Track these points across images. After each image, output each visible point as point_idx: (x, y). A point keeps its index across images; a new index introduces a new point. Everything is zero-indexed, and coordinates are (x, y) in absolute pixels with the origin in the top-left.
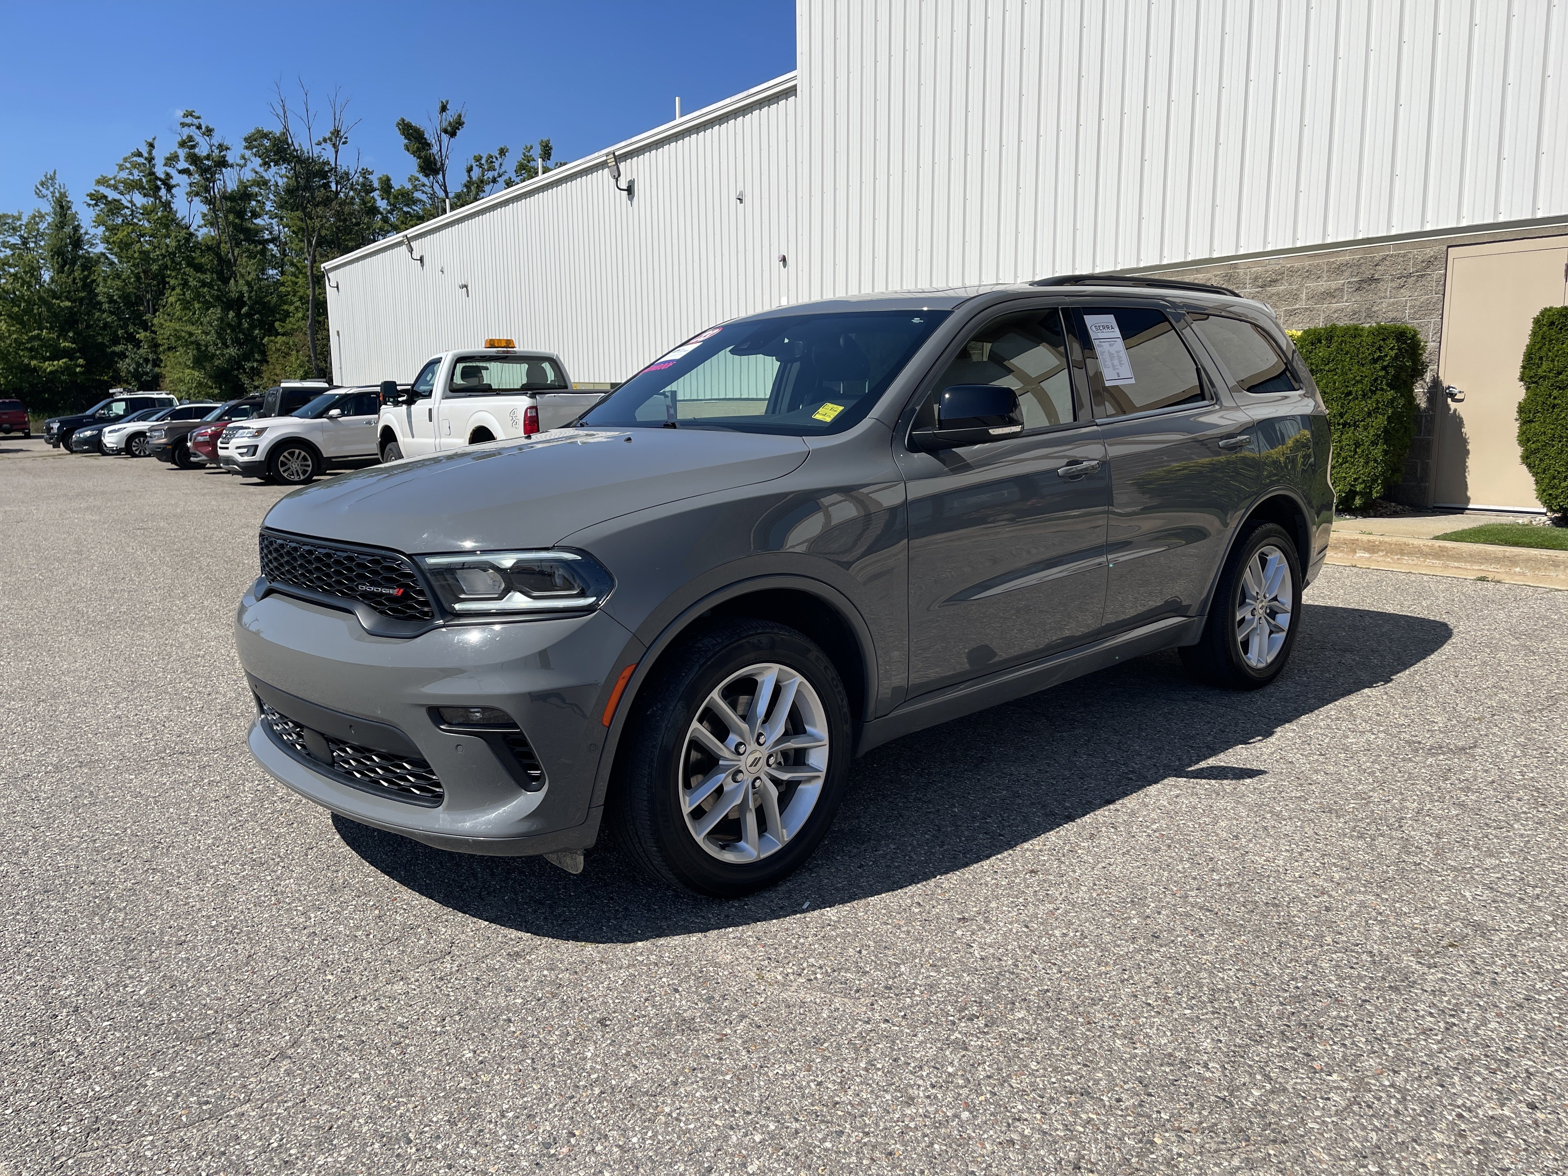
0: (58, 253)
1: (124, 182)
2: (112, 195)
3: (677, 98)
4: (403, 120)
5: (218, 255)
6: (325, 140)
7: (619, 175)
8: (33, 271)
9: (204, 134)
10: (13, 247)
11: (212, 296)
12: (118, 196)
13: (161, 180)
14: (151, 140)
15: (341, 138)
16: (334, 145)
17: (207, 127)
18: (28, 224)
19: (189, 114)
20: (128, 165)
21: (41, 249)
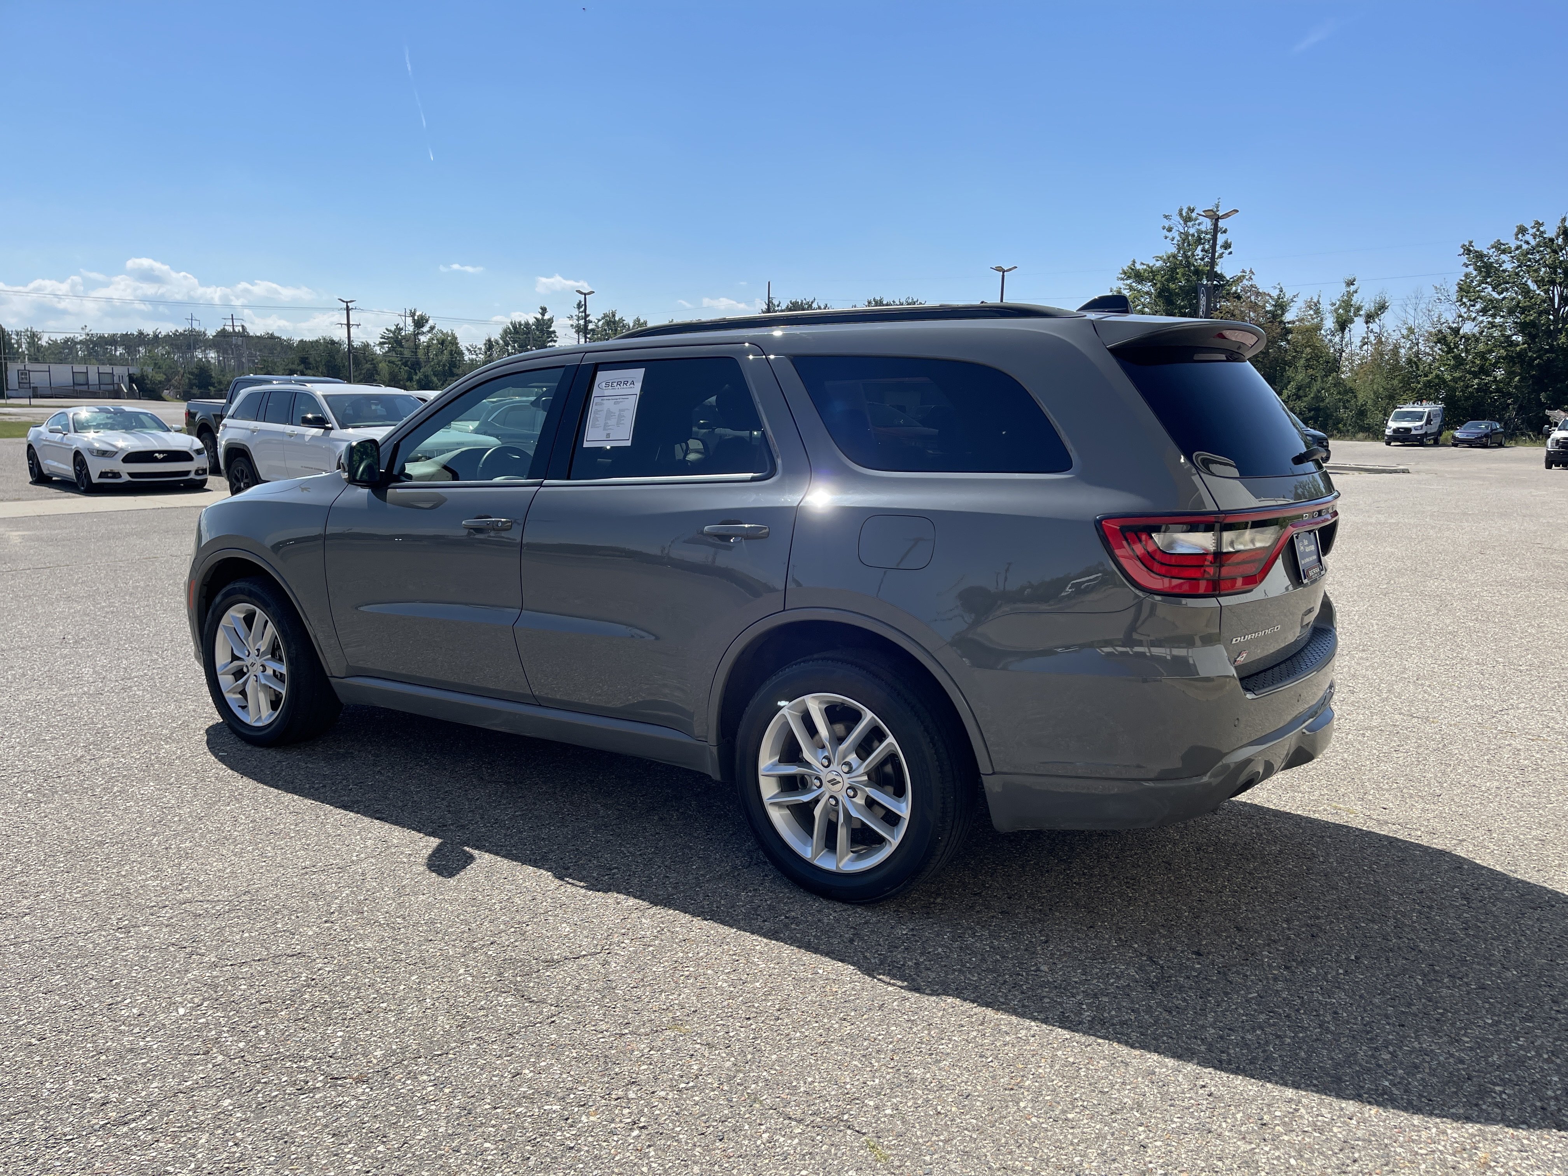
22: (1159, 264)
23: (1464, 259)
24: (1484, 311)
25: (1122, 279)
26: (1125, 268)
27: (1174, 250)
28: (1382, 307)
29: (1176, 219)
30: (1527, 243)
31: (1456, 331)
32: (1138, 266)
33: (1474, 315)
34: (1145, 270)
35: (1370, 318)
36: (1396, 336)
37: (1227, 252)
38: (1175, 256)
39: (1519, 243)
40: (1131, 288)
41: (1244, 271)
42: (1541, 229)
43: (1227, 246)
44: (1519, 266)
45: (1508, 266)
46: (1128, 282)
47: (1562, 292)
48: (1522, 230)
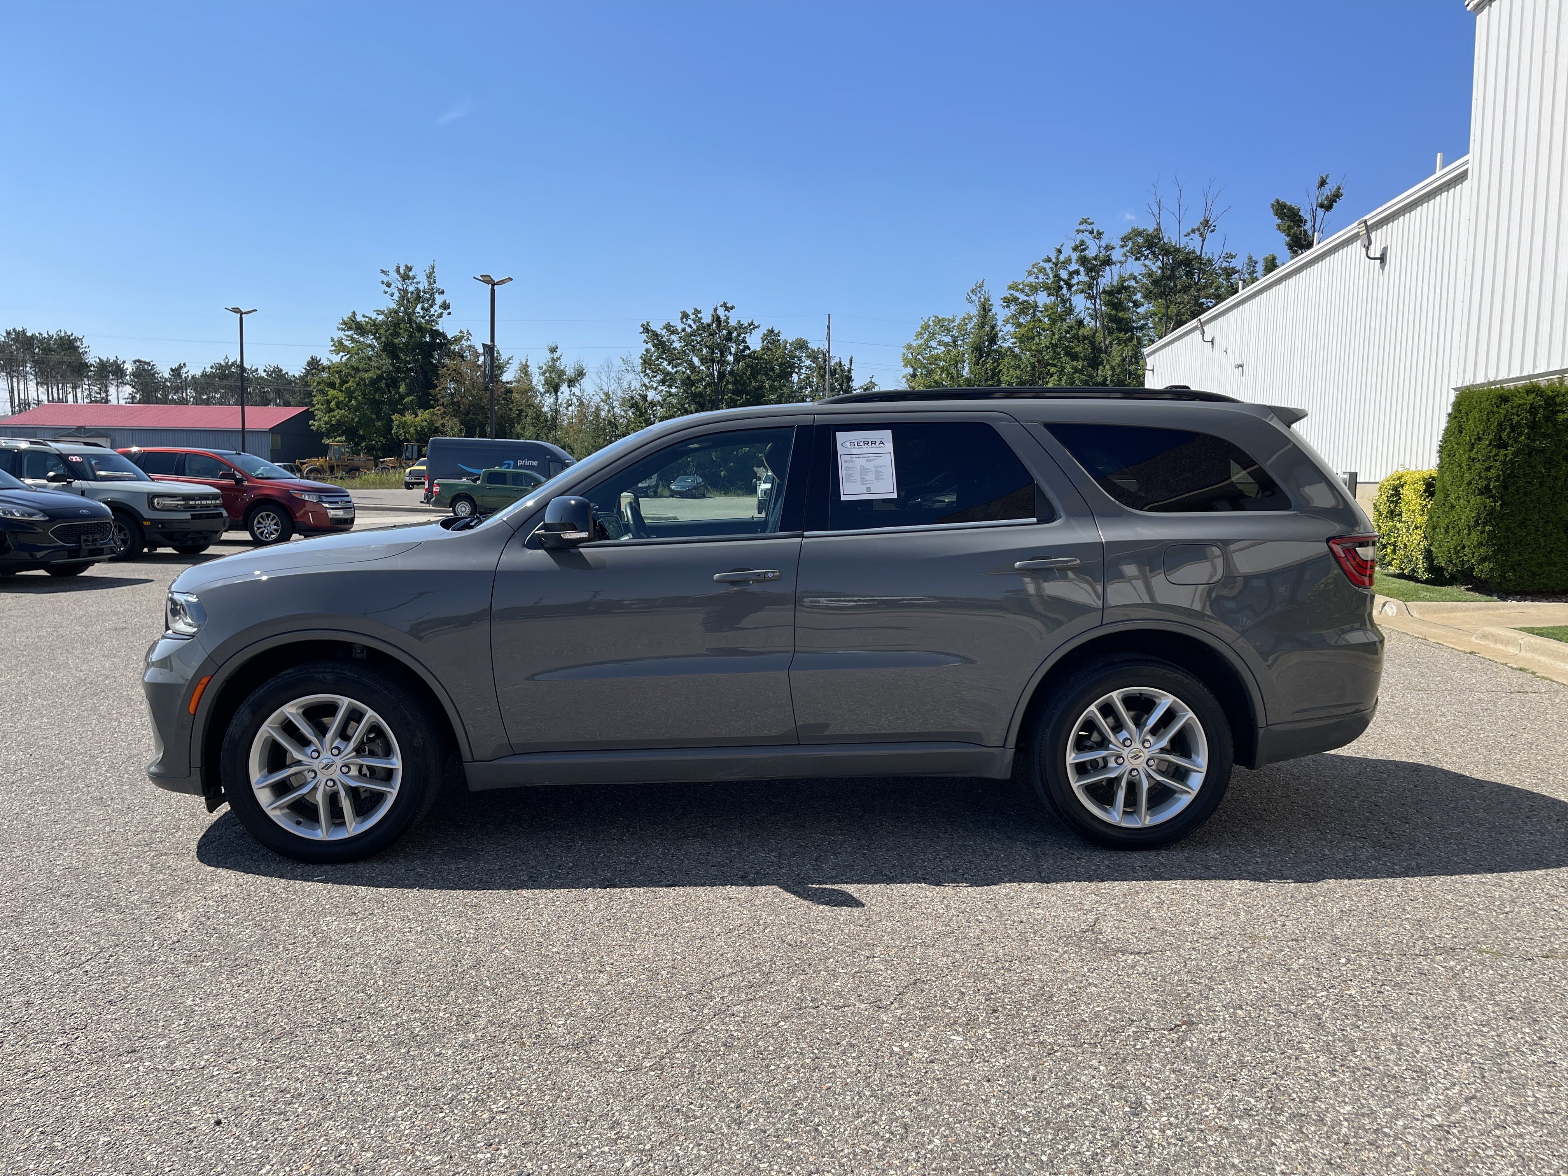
0: (978, 349)
1: (1031, 285)
2: (1022, 297)
3: (1439, 155)
4: (1278, 201)
5: (1092, 344)
6: (1193, 231)
7: (1370, 243)
8: (957, 362)
9: (1094, 237)
10: (946, 345)
11: (1081, 381)
12: (1027, 298)
13: (1064, 281)
14: (1059, 247)
15: (1209, 227)
16: (1201, 235)
17: (1098, 231)
18: (959, 325)
19: (1085, 221)
20: (1036, 270)
21: (965, 346)
22: (381, 318)
23: (644, 337)
24: (663, 382)
25: (343, 330)
26: (345, 319)
27: (394, 306)
28: (581, 374)
29: (394, 276)
30: (690, 326)
31: (644, 398)
32: (359, 318)
33: (655, 385)
34: (367, 323)
35: (571, 383)
36: (596, 399)
37: (446, 312)
38: (396, 312)
39: (684, 326)
40: (352, 340)
41: (461, 332)
42: (699, 315)
43: (445, 306)
44: (686, 346)
45: (677, 345)
46: (350, 333)
47: (720, 369)
48: (685, 316)
